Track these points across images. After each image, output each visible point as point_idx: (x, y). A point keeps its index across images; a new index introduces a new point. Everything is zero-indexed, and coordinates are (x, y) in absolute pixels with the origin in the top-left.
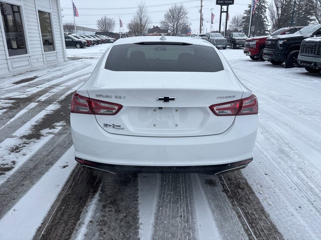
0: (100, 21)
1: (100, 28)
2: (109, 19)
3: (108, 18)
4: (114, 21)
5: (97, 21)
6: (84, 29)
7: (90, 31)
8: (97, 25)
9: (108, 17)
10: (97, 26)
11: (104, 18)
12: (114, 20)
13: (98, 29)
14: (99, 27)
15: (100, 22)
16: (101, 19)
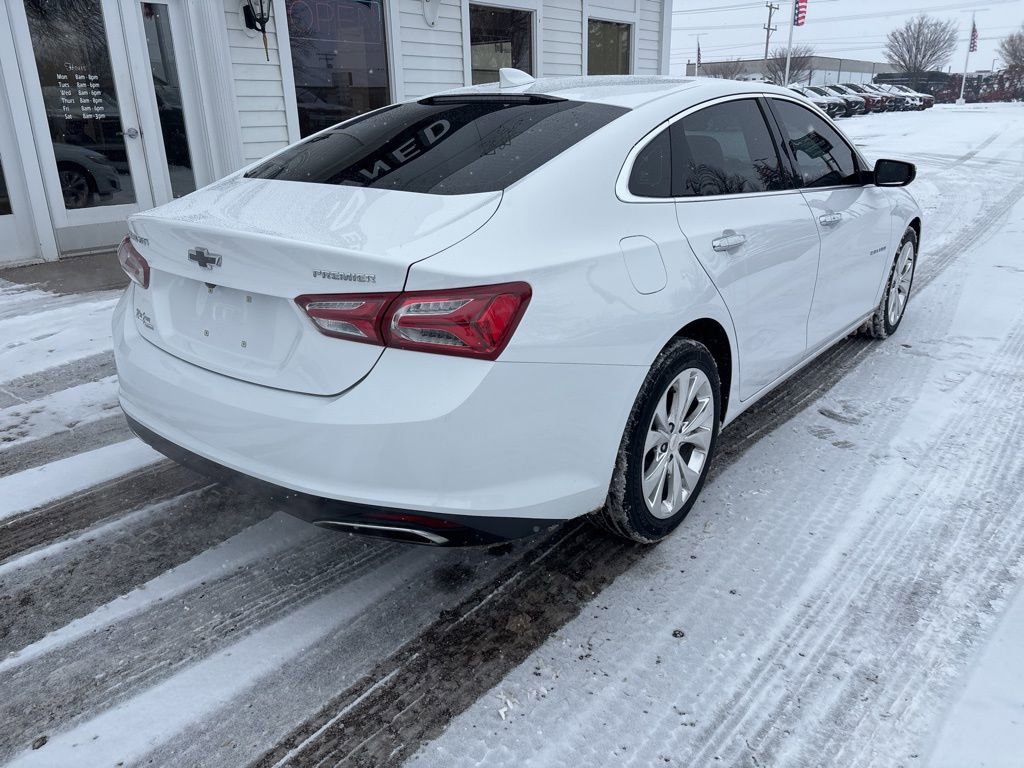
0: (902, 34)
1: (896, 58)
2: (936, 25)
3: (934, 22)
4: (954, 31)
5: (890, 33)
6: (841, 65)
7: (862, 72)
8: (887, 50)
9: (933, 17)
10: (884, 53)
11: (916, 21)
12: (955, 26)
13: (886, 61)
14: (890, 56)
15: (900, 39)
16: (902, 28)
